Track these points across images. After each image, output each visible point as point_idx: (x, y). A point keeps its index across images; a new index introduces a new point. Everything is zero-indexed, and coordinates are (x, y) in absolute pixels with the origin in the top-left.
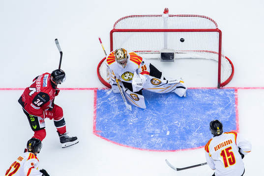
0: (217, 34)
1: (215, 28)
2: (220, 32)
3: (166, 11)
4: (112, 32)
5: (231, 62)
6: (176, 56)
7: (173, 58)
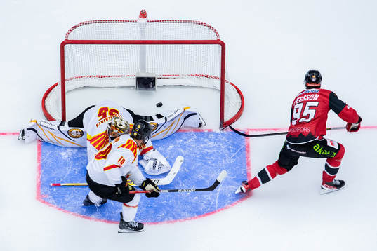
0: (218, 48)
1: (216, 39)
2: (223, 45)
3: (143, 15)
4: (63, 44)
5: (239, 92)
6: (158, 83)
7: (154, 85)
